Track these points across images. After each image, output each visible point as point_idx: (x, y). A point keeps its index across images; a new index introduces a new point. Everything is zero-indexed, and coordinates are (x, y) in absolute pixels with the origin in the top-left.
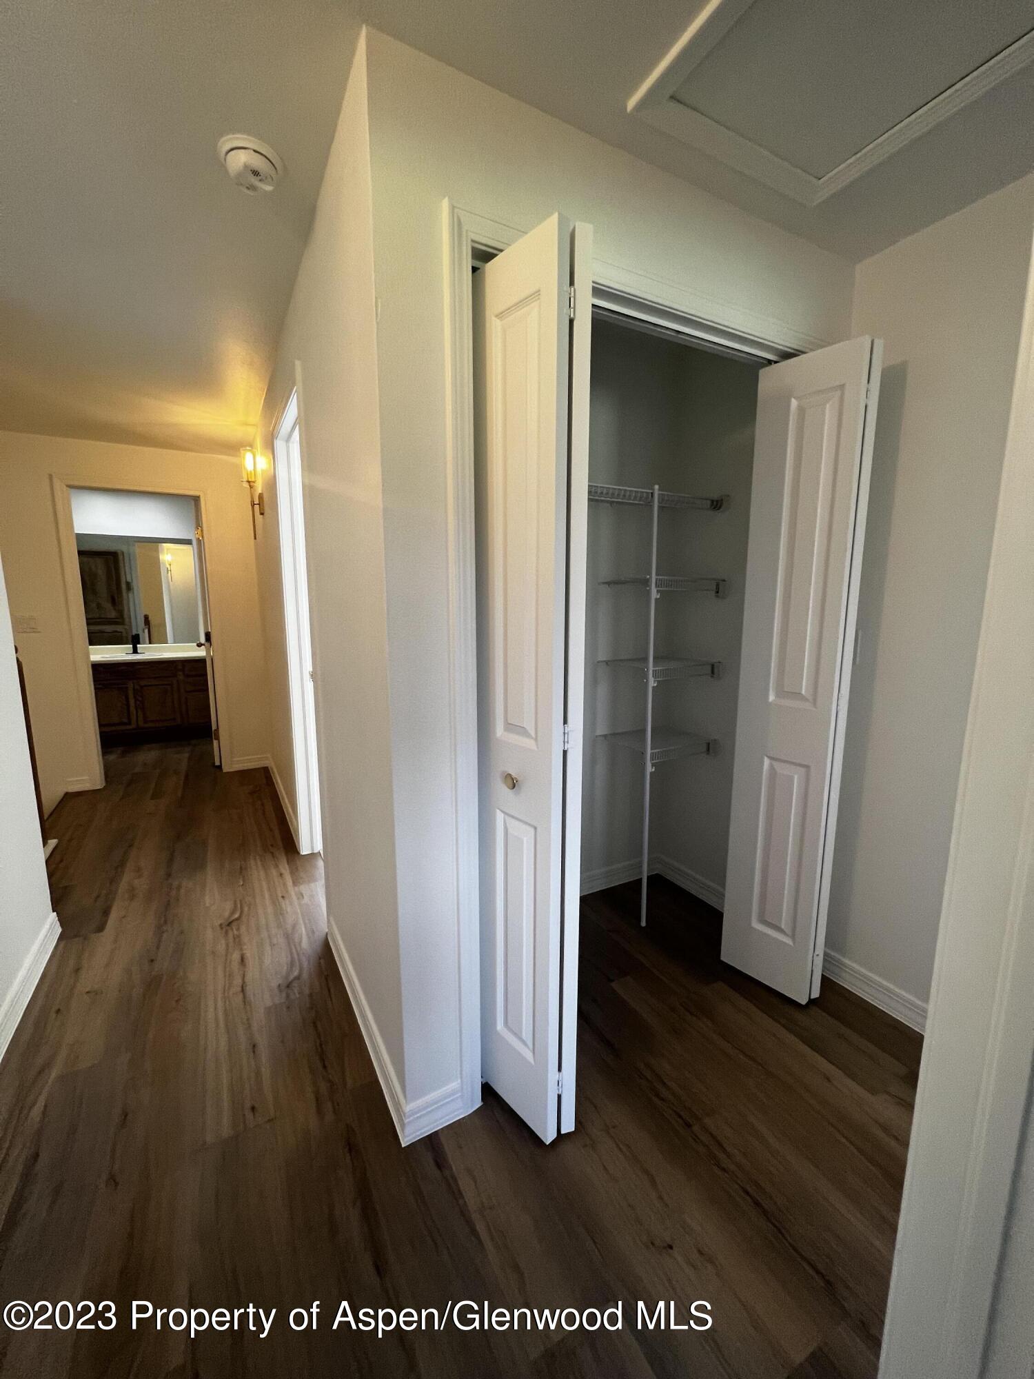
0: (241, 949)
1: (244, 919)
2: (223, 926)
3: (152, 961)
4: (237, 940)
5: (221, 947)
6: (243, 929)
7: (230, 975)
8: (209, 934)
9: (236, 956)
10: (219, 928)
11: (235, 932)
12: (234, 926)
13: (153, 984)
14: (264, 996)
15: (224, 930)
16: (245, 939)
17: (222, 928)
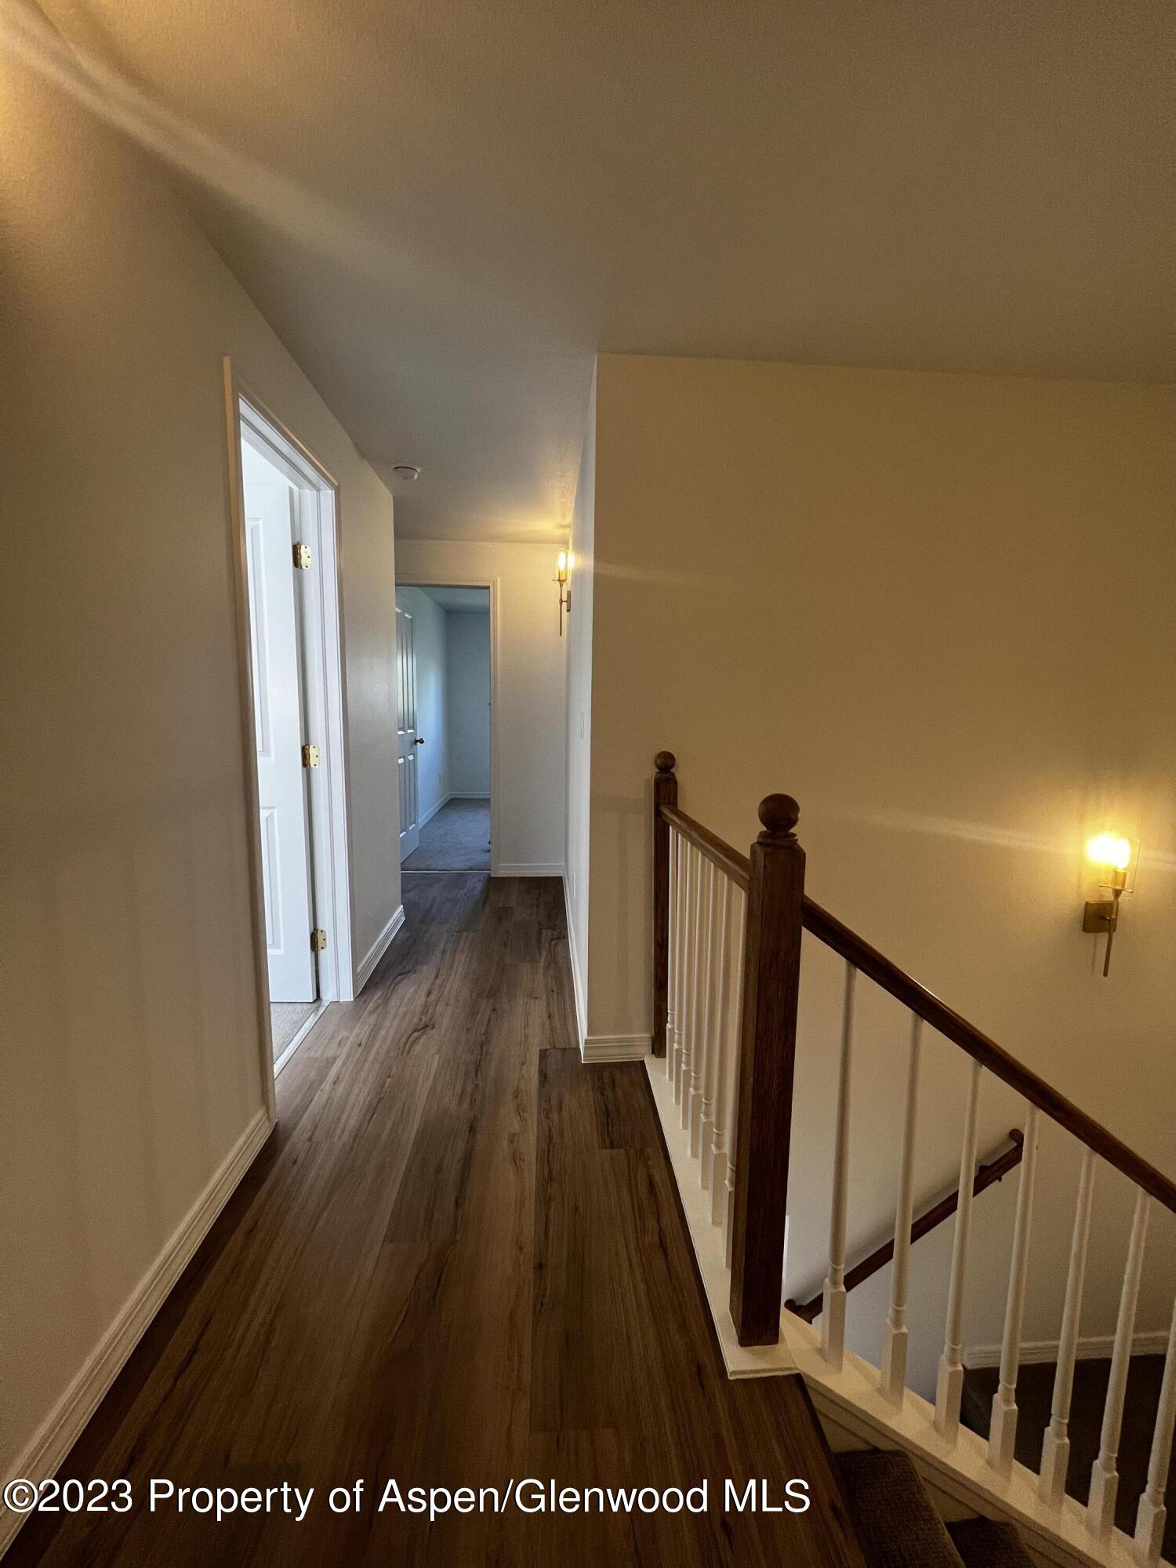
0: (426, 1002)
1: (411, 1028)
2: (431, 1027)
3: (494, 1010)
4: (425, 1011)
5: (440, 1008)
6: (416, 1020)
7: (441, 987)
8: (446, 1020)
9: (433, 997)
10: (437, 1026)
11: (424, 1018)
12: (421, 1026)
13: (493, 993)
14: (427, 971)
15: (433, 1021)
16: (419, 1009)
17: (434, 1025)
